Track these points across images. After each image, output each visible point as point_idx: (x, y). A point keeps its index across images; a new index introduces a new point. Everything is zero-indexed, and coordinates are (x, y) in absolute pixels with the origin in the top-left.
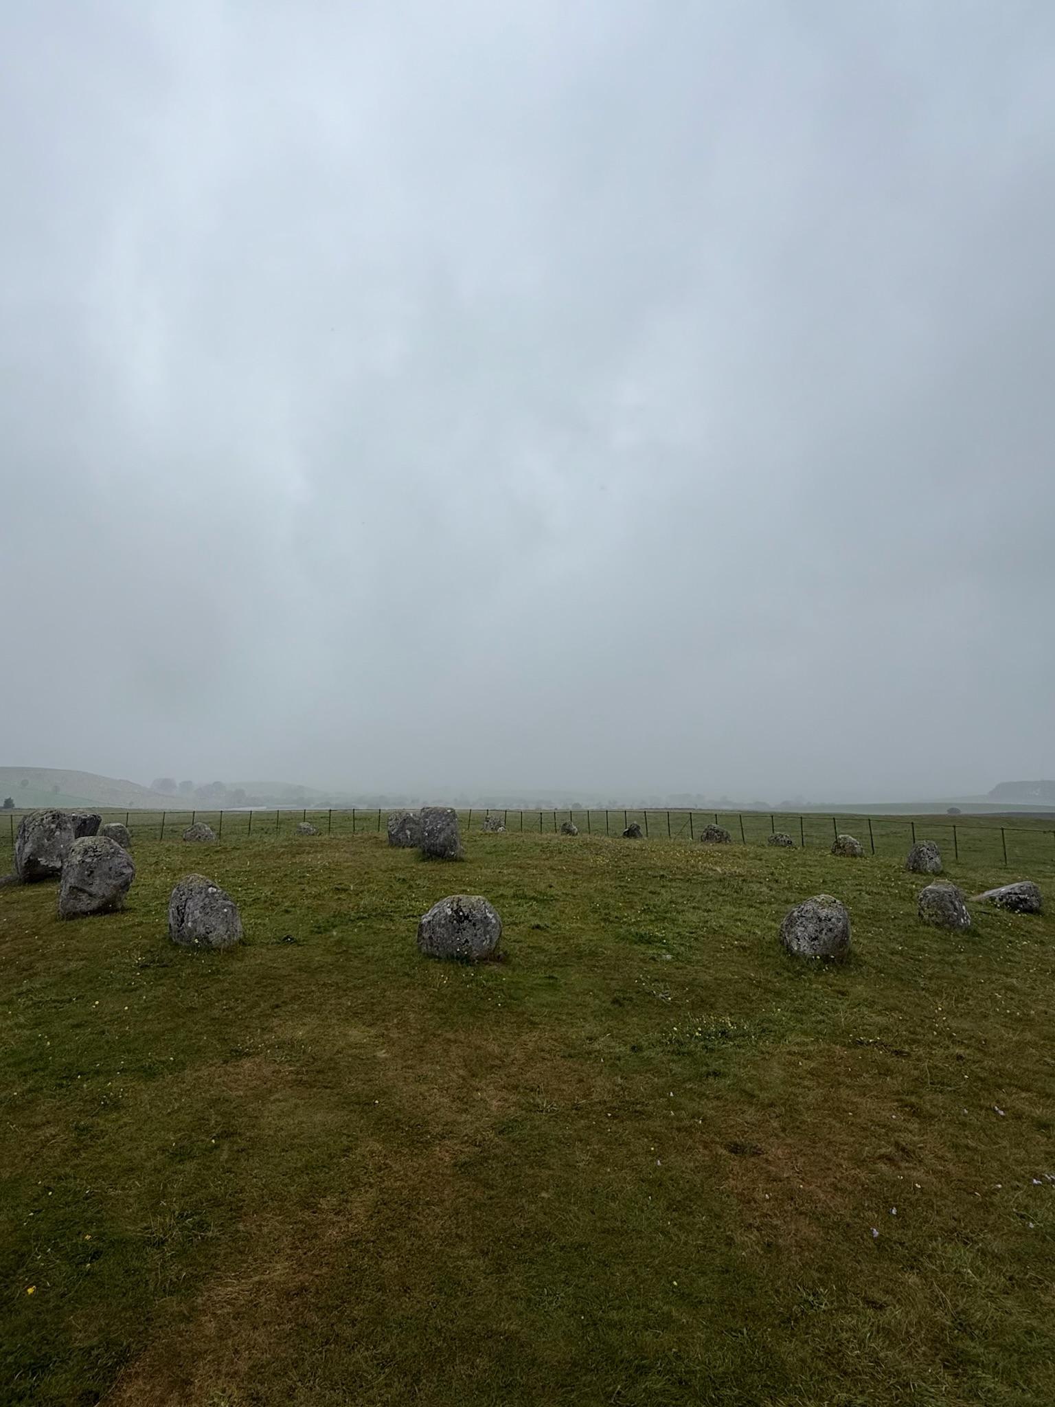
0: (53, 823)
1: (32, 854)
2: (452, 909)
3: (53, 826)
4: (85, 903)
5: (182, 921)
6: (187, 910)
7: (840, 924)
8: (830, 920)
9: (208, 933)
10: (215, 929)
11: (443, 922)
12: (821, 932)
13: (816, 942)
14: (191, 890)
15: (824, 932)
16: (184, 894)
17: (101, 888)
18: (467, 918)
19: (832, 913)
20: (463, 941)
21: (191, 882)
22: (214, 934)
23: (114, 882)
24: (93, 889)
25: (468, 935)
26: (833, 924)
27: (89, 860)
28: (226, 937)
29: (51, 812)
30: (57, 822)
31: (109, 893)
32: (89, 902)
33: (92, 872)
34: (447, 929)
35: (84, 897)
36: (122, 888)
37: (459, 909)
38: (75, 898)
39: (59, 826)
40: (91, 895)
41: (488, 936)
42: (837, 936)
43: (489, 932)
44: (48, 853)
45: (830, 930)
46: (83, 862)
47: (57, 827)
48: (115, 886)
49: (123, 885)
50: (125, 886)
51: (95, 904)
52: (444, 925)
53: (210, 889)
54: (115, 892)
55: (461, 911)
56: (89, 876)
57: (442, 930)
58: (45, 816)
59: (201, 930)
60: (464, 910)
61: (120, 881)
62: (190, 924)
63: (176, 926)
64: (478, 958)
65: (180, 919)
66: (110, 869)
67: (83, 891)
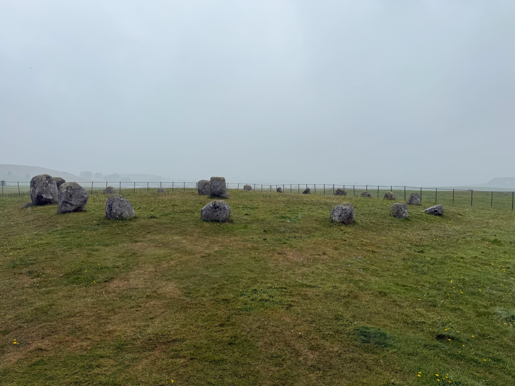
0: (47, 180)
1: (39, 193)
2: (213, 205)
3: (47, 182)
4: (69, 208)
5: (111, 210)
6: (113, 206)
7: (349, 211)
8: (346, 210)
9: (122, 214)
10: (124, 212)
11: (209, 209)
12: (342, 214)
13: (340, 217)
14: (114, 199)
15: (343, 214)
16: (111, 200)
17: (75, 202)
18: (218, 207)
19: (347, 208)
20: (216, 215)
21: (114, 196)
22: (124, 214)
23: (80, 200)
24: (72, 202)
25: (218, 213)
26: (347, 211)
27: (69, 191)
28: (129, 215)
29: (45, 176)
30: (49, 180)
31: (79, 203)
32: (71, 207)
33: (71, 196)
34: (211, 211)
35: (69, 205)
36: (84, 202)
37: (215, 204)
38: (65, 206)
39: (50, 182)
40: (71, 204)
41: (225, 214)
42: (347, 215)
43: (225, 212)
44: (46, 193)
45: (345, 213)
46: (67, 192)
47: (49, 182)
48: (81, 201)
49: (84, 201)
50: (85, 201)
51: (73, 208)
52: (210, 210)
53: (121, 199)
54: (81, 203)
55: (216, 205)
56: (70, 197)
57: (209, 212)
58: (43, 177)
59: (119, 213)
60: (217, 205)
61: (82, 200)
62: (114, 211)
63: (109, 212)
64: (221, 221)
65: (110, 210)
66: (78, 194)
67: (69, 203)
